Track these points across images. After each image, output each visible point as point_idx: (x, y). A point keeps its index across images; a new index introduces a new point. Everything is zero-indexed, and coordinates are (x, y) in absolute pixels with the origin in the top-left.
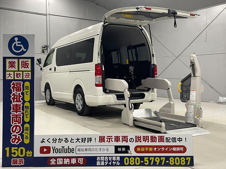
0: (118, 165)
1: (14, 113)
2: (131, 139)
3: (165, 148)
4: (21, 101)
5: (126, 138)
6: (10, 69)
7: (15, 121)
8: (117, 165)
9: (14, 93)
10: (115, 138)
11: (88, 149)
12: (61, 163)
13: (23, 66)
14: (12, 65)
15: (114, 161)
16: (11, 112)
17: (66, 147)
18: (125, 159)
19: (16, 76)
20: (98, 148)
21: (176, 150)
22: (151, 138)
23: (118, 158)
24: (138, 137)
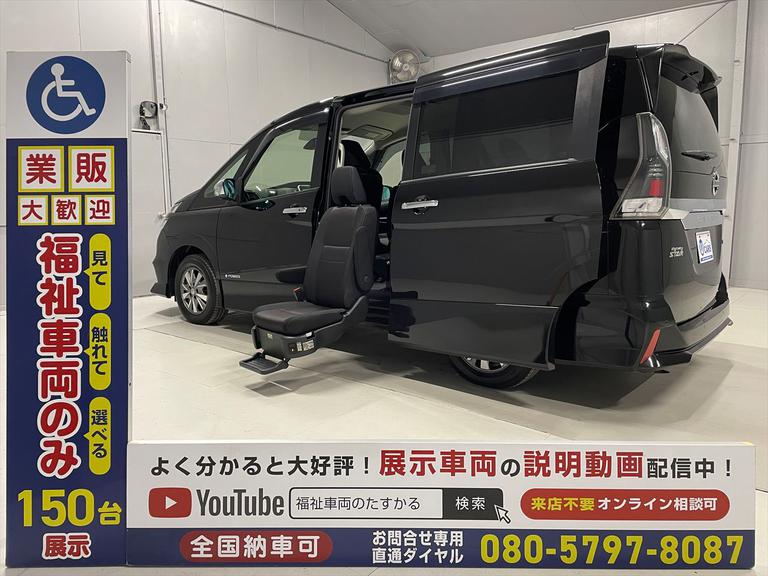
1: (52, 357)
2: (507, 465)
3: (643, 502)
7: (53, 389)
9: (49, 280)
10: (444, 459)
11: (337, 501)
12: (233, 552)
13: (83, 174)
14: (41, 169)
15: (440, 547)
16: (40, 353)
17: (252, 493)
18: (485, 539)
21: (686, 509)
22: (588, 461)
23: (456, 536)
24: (535, 454)
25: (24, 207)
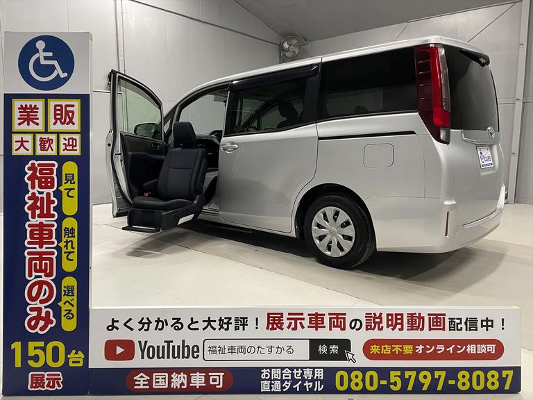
0: (319, 390)
1: (35, 248)
2: (353, 323)
3: (446, 347)
4: (53, 216)
5: (341, 318)
6: (25, 127)
7: (36, 271)
9: (34, 194)
10: (310, 319)
11: (236, 348)
12: (163, 384)
13: (58, 119)
14: (29, 115)
15: (307, 380)
16: (26, 245)
17: (177, 343)
18: (338, 374)
19: (40, 145)
20: (264, 344)
21: (475, 352)
22: (408, 320)
23: (319, 372)
24: (373, 315)
25: (16, 142)
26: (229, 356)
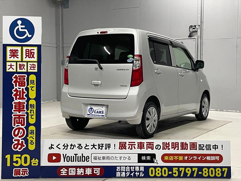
0: (142, 176)
1: (17, 113)
2: (157, 146)
3: (197, 157)
4: (25, 99)
5: (151, 144)
7: (17, 123)
8: (140, 176)
9: (16, 89)
10: (138, 144)
11: (106, 157)
12: (73, 173)
13: (27, 56)
14: (14, 54)
15: (137, 171)
16: (13, 112)
17: (80, 155)
18: (150, 169)
19: (19, 67)
20: (118, 156)
21: (210, 160)
22: (181, 145)
23: (142, 168)
24: (165, 143)
25: (8, 65)
26: (102, 161)
